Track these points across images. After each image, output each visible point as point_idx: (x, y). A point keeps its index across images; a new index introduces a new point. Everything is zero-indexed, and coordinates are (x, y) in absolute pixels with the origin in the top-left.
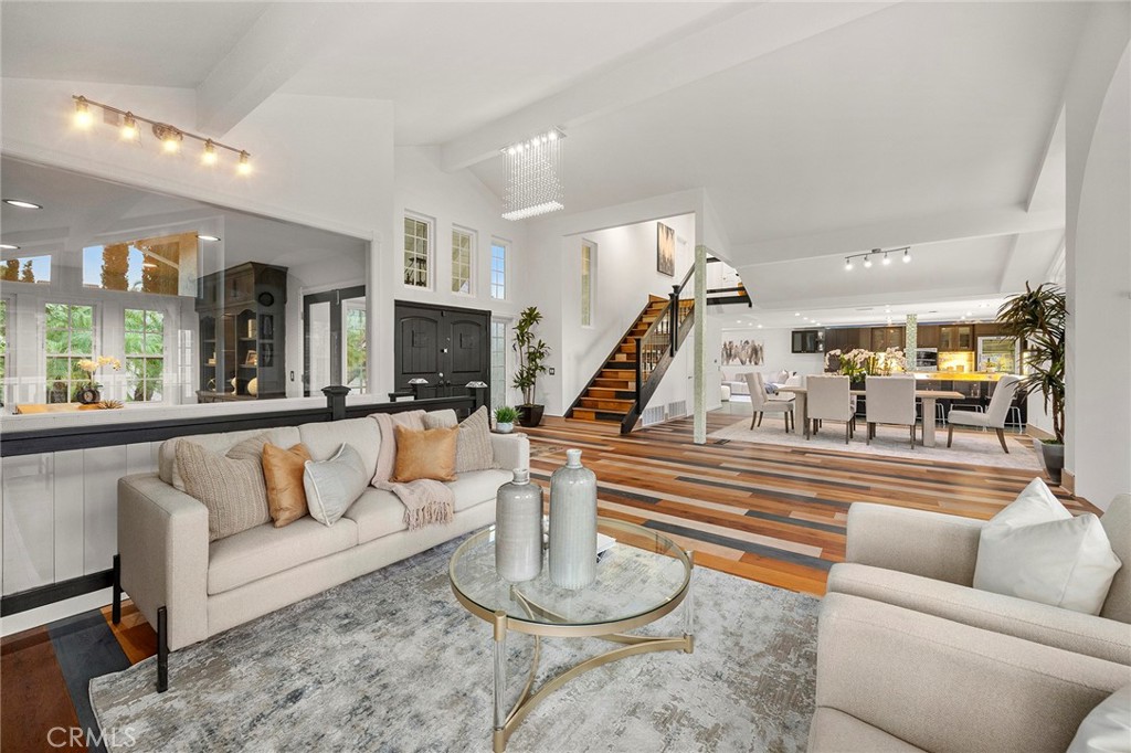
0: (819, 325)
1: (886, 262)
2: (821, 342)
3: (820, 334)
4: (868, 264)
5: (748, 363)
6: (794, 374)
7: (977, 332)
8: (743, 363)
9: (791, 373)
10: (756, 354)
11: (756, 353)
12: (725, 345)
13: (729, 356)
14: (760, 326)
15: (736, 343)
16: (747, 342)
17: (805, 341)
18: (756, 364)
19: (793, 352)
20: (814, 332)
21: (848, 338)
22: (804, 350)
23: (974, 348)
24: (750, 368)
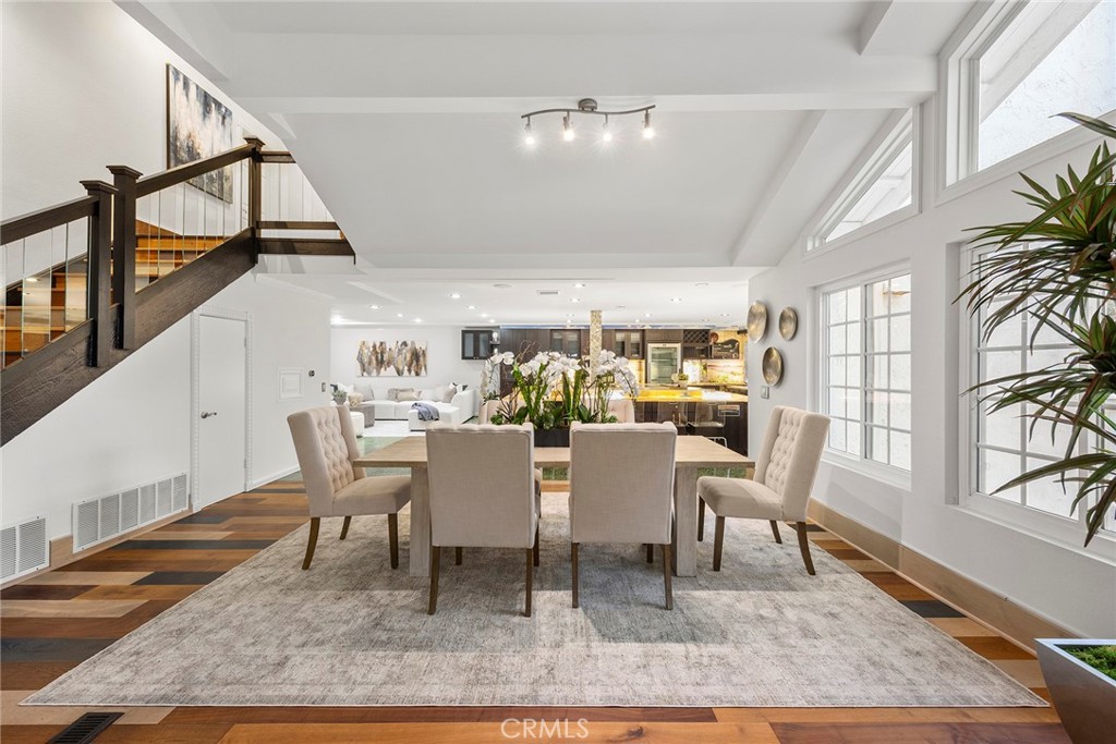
0: (492, 323)
1: (607, 137)
2: (496, 346)
3: (495, 335)
4: (569, 135)
5: (406, 373)
6: (464, 387)
7: (647, 339)
8: (399, 373)
9: (459, 388)
10: (418, 361)
11: (417, 359)
12: (374, 347)
13: (381, 363)
14: (418, 321)
15: (391, 344)
16: (405, 344)
17: (477, 343)
18: (417, 374)
19: (464, 358)
20: (489, 332)
21: (526, 341)
22: (476, 356)
23: (644, 356)
24: (408, 380)
